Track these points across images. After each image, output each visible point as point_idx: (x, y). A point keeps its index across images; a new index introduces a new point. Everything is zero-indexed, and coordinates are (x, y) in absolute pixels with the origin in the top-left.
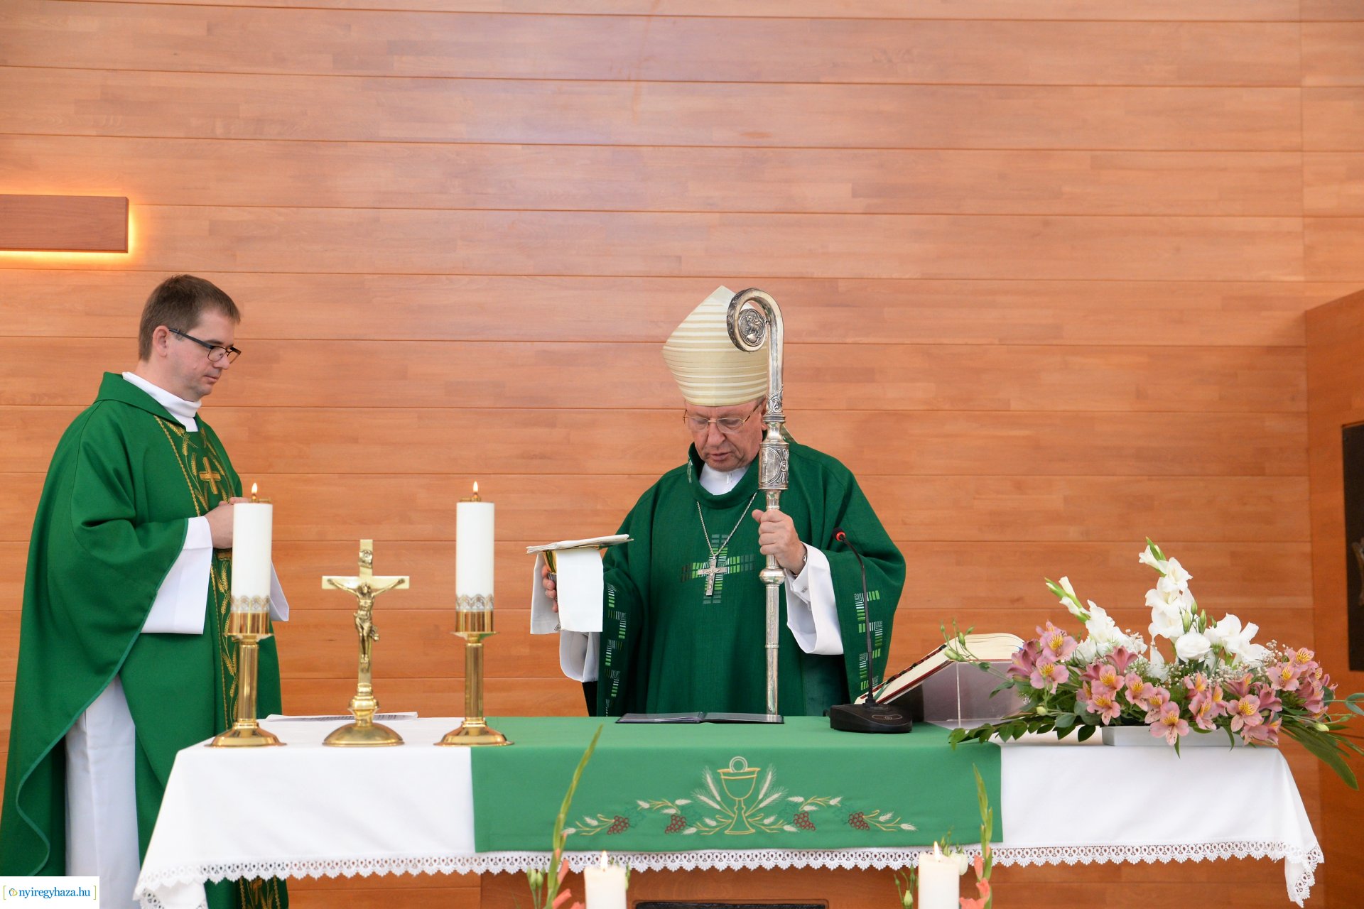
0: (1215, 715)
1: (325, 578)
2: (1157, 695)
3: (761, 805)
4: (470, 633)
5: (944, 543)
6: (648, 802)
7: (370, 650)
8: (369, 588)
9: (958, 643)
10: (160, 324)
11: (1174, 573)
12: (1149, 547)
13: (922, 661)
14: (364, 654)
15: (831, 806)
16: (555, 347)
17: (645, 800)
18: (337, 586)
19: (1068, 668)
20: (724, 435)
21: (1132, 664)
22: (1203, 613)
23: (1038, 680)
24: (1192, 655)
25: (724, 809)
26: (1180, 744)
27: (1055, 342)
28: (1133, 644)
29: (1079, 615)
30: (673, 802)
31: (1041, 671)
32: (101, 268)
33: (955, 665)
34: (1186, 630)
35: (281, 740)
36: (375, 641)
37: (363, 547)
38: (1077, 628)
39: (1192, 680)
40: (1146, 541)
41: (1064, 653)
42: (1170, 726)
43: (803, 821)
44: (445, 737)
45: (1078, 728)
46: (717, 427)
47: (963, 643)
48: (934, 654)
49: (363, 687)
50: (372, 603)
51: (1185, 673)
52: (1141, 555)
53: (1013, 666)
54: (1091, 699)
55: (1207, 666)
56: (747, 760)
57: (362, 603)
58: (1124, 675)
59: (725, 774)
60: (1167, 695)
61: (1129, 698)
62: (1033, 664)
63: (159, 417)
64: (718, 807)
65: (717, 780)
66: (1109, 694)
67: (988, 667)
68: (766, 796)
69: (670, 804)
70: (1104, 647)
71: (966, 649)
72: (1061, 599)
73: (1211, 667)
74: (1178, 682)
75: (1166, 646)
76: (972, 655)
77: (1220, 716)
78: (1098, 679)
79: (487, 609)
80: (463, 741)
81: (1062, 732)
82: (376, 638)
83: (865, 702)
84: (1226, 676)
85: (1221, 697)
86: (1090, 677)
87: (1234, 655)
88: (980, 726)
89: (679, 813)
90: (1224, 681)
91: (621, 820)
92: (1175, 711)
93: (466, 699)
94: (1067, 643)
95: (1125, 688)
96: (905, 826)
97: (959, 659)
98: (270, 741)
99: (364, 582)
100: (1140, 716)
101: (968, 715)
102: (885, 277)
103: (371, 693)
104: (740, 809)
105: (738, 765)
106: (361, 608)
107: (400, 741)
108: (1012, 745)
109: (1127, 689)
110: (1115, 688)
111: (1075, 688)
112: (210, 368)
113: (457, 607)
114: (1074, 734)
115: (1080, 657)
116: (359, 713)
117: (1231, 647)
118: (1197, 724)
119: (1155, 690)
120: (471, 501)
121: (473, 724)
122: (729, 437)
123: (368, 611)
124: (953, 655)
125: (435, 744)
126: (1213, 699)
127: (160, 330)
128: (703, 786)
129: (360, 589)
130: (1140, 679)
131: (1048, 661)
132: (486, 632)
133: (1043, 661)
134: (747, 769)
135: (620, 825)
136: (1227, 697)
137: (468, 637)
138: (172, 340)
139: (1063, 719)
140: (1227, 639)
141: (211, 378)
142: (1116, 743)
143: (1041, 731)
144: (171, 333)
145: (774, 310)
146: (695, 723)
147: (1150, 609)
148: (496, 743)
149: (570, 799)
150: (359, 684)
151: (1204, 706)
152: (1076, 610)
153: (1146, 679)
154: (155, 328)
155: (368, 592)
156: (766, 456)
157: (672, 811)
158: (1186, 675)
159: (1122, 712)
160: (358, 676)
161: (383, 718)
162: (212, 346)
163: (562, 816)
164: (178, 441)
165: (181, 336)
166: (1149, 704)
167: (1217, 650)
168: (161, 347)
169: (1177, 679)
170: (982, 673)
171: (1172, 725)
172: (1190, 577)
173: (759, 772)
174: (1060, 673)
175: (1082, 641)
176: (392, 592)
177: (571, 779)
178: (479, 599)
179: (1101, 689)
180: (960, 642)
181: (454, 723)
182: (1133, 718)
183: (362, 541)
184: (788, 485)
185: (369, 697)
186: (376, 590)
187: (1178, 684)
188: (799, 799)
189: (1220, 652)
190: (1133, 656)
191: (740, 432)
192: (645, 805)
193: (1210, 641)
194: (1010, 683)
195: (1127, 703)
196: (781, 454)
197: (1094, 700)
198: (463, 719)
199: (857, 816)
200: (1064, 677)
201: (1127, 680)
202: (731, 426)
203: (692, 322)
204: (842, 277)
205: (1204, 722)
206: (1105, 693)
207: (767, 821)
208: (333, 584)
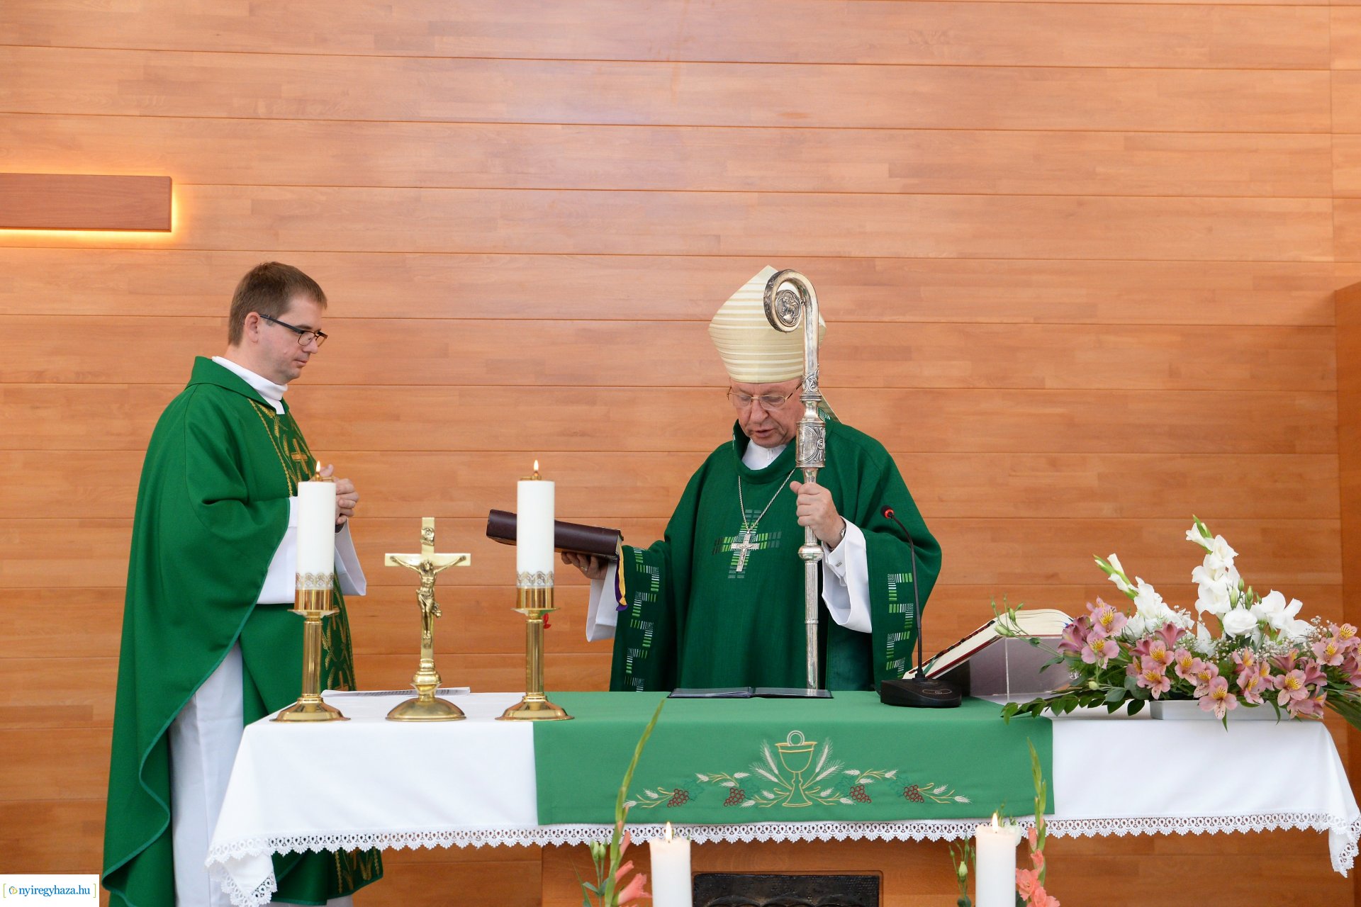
0: (1262, 689)
1: (388, 555)
2: (1206, 669)
3: (819, 778)
4: (531, 609)
5: (981, 519)
6: (708, 776)
7: (432, 627)
8: (431, 565)
9: (1008, 619)
10: (251, 311)
11: (1220, 550)
12: (1195, 524)
13: (971, 636)
14: (427, 630)
15: (886, 779)
16: (595, 325)
17: (703, 773)
18: (399, 563)
19: (1118, 644)
20: (767, 412)
21: (1180, 640)
22: (1250, 590)
23: (1089, 656)
24: (1239, 631)
25: (782, 782)
26: (1227, 718)
27: (1088, 321)
28: (1180, 619)
29: (1128, 591)
30: (732, 776)
31: (1092, 647)
32: (144, 247)
33: (1004, 641)
34: (1233, 606)
35: (344, 715)
36: (437, 617)
37: (424, 525)
38: (1126, 604)
39: (1239, 655)
40: (1192, 518)
41: (1114, 629)
42: (1218, 700)
43: (859, 793)
44: (507, 711)
45: (1128, 702)
46: (760, 404)
47: (1013, 619)
48: (982, 629)
49: (426, 663)
50: (434, 580)
51: (1232, 648)
52: (1188, 532)
53: (1063, 641)
54: (1141, 674)
55: (1253, 641)
56: (803, 733)
57: (425, 580)
58: (1174, 651)
59: (782, 748)
60: (1216, 670)
61: (1178, 673)
62: (1084, 640)
63: (252, 400)
64: (776, 780)
65: (775, 754)
66: (1160, 668)
67: (1038, 643)
68: (823, 769)
69: (729, 777)
70: (1152, 623)
71: (1016, 625)
72: (1109, 576)
73: (1256, 642)
74: (1225, 657)
75: (1214, 622)
76: (1022, 631)
77: (1267, 690)
78: (1148, 654)
79: (548, 585)
80: (524, 716)
81: (1113, 706)
82: (438, 615)
83: (914, 677)
84: (1272, 651)
85: (1268, 671)
86: (1141, 653)
87: (1279, 630)
88: (1032, 700)
89: (738, 786)
90: (1271, 656)
91: (681, 793)
92: (1224, 686)
93: (527, 674)
94: (1118, 619)
95: (1174, 663)
96: (958, 799)
97: (1010, 634)
98: (335, 715)
99: (426, 559)
100: (1188, 691)
101: (1018, 689)
102: (921, 256)
103: (433, 669)
104: (797, 782)
105: (796, 739)
106: (423, 585)
107: (461, 715)
108: (1065, 719)
109: (1176, 664)
110: (1165, 663)
111: (1126, 663)
112: (299, 352)
113: (519, 584)
114: (1124, 708)
115: (1129, 632)
116: (421, 688)
117: (1276, 623)
118: (1245, 699)
119: (1203, 665)
120: (531, 479)
121: (534, 698)
122: (772, 414)
123: (430, 587)
124: (1004, 631)
125: (497, 719)
126: (1260, 674)
127: (252, 316)
128: (761, 760)
129: (422, 566)
130: (1189, 653)
131: (1099, 636)
132: (546, 609)
133: (1093, 637)
134: (804, 743)
135: (681, 797)
136: (1274, 672)
137: (529, 613)
138: (263, 326)
139: (1113, 694)
140: (1272, 615)
141: (300, 362)
142: (1164, 717)
143: (1092, 705)
144: (262, 319)
145: (810, 291)
146: (746, 697)
147: (1197, 585)
148: (557, 717)
149: (633, 772)
150: (421, 660)
151: (1251, 681)
152: (1125, 586)
153: (1195, 655)
154: (247, 314)
155: (430, 569)
156: (803, 434)
157: (731, 784)
158: (1233, 650)
159: (1172, 686)
160: (420, 651)
161: (443, 692)
162: (301, 331)
163: (624, 789)
164: (270, 422)
165: (271, 322)
166: (1198, 678)
167: (1262, 626)
168: (253, 332)
169: (1224, 654)
170: (1033, 648)
171: (1221, 699)
172: (1236, 554)
173: (816, 745)
174: (1110, 649)
175: (1130, 617)
176: (453, 570)
177: (633, 754)
178: (540, 576)
179: (1151, 664)
180: (1010, 618)
181: (515, 698)
182: (1182, 692)
183: (424, 518)
184: (825, 463)
185: (431, 673)
186: (438, 567)
187: (1226, 659)
188: (856, 772)
189: (1265, 628)
190: (1181, 632)
191: (783, 409)
192: (704, 778)
193: (1257, 617)
194: (1059, 659)
195: (1175, 678)
196: (818, 432)
197: (1144, 675)
198: (524, 694)
199: (912, 789)
200: (1114, 651)
201: (1176, 655)
202: (774, 403)
203: (737, 300)
204: (879, 256)
205: (1252, 696)
206: (1156, 668)
207: (823, 794)
208: (395, 561)
